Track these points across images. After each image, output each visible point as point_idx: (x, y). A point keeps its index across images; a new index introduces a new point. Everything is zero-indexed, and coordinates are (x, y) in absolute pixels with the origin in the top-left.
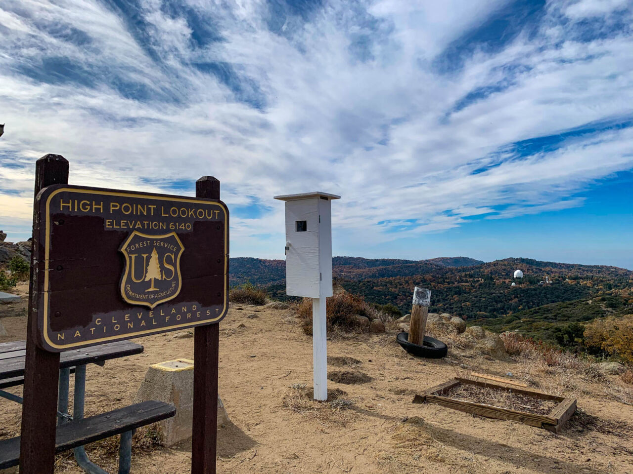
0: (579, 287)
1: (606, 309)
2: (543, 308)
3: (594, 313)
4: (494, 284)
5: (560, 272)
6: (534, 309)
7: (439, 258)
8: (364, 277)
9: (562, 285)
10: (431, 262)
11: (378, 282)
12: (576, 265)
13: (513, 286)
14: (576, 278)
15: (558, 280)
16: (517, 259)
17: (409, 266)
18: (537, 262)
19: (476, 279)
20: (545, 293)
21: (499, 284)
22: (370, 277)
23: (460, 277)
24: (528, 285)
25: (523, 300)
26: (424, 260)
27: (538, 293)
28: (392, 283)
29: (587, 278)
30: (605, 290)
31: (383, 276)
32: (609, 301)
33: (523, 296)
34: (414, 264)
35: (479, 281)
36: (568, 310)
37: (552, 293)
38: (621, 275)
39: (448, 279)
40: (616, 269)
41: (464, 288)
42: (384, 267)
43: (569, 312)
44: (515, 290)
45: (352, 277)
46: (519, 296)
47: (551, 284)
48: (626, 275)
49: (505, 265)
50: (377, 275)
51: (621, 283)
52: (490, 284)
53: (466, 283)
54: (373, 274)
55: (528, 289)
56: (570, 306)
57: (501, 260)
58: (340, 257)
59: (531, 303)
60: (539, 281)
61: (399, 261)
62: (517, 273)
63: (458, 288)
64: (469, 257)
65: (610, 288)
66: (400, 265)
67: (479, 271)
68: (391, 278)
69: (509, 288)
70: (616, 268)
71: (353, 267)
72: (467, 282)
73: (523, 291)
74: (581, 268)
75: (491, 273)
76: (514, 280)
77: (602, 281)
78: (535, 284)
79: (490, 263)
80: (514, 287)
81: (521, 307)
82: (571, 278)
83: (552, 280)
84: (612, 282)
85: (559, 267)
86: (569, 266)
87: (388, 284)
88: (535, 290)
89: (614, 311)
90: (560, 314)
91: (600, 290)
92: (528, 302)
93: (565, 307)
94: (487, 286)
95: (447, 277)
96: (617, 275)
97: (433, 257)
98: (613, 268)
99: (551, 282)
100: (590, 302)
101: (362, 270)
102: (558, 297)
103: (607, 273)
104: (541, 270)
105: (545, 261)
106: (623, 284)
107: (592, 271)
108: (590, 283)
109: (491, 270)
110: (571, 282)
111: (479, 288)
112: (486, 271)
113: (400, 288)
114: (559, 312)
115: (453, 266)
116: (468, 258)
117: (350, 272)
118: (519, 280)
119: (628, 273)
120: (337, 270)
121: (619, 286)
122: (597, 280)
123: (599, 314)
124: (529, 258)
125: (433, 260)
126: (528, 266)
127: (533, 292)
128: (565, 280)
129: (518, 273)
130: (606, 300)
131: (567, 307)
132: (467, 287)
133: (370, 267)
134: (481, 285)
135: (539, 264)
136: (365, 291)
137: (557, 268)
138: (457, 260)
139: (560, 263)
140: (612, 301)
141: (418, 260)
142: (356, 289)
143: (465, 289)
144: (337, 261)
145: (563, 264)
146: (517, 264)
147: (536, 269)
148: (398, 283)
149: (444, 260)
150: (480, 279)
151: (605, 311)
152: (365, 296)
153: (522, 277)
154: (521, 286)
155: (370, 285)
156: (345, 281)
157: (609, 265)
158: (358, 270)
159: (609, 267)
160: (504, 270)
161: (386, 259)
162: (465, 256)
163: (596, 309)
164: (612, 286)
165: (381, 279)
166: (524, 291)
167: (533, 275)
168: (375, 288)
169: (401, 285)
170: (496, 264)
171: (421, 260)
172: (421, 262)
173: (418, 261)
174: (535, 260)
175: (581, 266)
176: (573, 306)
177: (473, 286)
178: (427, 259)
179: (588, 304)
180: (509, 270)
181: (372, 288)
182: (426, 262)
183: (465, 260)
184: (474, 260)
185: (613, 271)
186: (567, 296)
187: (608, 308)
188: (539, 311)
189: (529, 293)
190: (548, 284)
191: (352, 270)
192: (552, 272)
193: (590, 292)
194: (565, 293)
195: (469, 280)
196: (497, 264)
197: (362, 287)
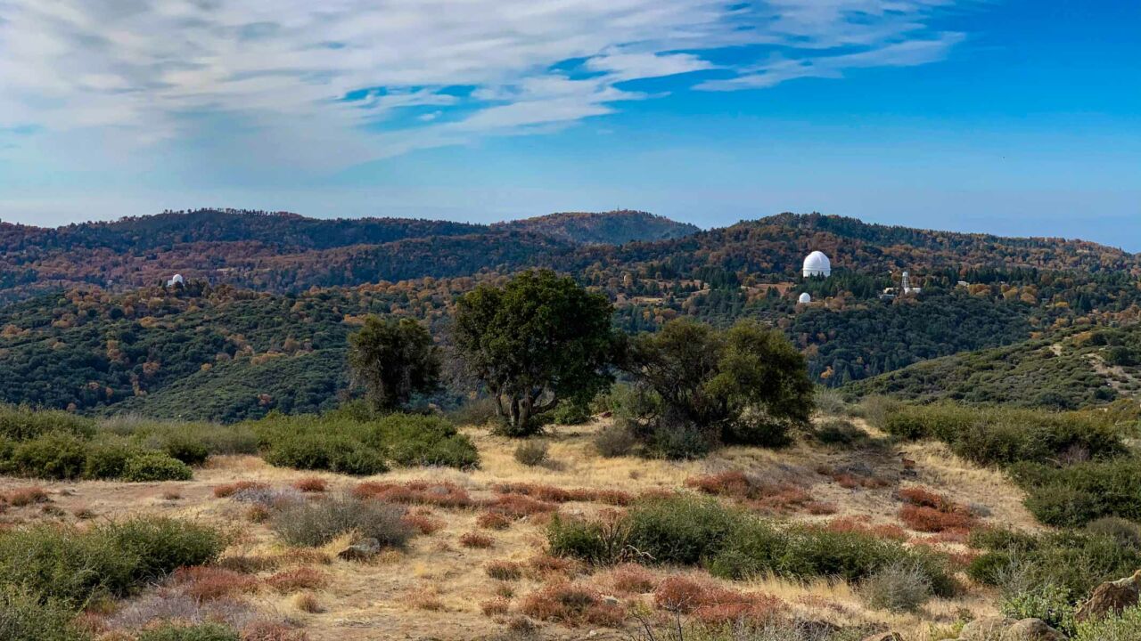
0: (998, 305)
1: (1105, 372)
2: (915, 371)
3: (1074, 385)
4: (744, 299)
5: (935, 258)
6: (888, 375)
7: (556, 216)
8: (300, 283)
9: (951, 300)
10: (530, 229)
11: (357, 299)
12: (979, 238)
13: (803, 305)
14: (987, 278)
15: (938, 284)
16: (805, 219)
17: (458, 243)
18: (865, 227)
19: (684, 284)
20: (902, 326)
21: (758, 297)
22: (322, 283)
23: (635, 277)
24: (848, 301)
25: (834, 348)
26: (507, 221)
27: (880, 327)
28: (406, 300)
29: (1018, 277)
30: (1072, 312)
31: (370, 277)
32: (1114, 344)
33: (836, 337)
34: (474, 236)
35: (695, 289)
36: (997, 375)
37: (922, 328)
38: (1107, 268)
39: (596, 283)
40: (1091, 249)
41: (647, 314)
42: (371, 247)
43: (997, 383)
44: (812, 317)
45: (257, 281)
46: (821, 335)
47: (920, 297)
48: (1122, 266)
49: (769, 237)
50: (347, 274)
51: (1115, 292)
52: (729, 298)
53: (653, 295)
54: (332, 270)
55: (850, 314)
56: (997, 363)
57: (757, 222)
58: (211, 211)
59: (860, 360)
60: (880, 287)
61: (422, 227)
62: (814, 262)
63: (630, 314)
64: (653, 213)
65: (1088, 308)
66: (428, 239)
67: (691, 256)
68: (401, 284)
69: (791, 312)
70: (1090, 247)
71: (261, 247)
72: (655, 292)
73: (834, 318)
74: (996, 245)
75: (728, 263)
76: (803, 284)
77: (1061, 286)
78: (868, 296)
79: (724, 230)
80: (805, 307)
81: (828, 372)
82: (972, 277)
83: (921, 285)
84: (1090, 288)
85: (929, 242)
86: (957, 238)
87: (393, 306)
88: (870, 315)
89: (1129, 376)
90: (970, 389)
91: (1058, 315)
92: (848, 357)
93: (983, 369)
94: (722, 305)
95: (593, 277)
96: (1098, 267)
97: (538, 214)
98: (1084, 246)
99: (917, 290)
100: (1057, 348)
101: (292, 258)
102: (939, 338)
103: (1069, 260)
104: (880, 253)
105: (890, 223)
106: (1121, 293)
107: (1028, 255)
108: (1029, 292)
109: (728, 255)
110: (976, 291)
111: (696, 313)
112: (712, 256)
113: (434, 318)
114: (967, 384)
115: (601, 240)
116: (650, 216)
117: (251, 265)
118: (819, 286)
119: (1126, 262)
120: (202, 257)
121: (1112, 301)
122: (1047, 284)
123: (1088, 386)
124: (842, 215)
125: (536, 221)
126: (840, 240)
127: (865, 324)
128: (956, 284)
129: (816, 263)
130: (1105, 344)
131: (991, 368)
132: (656, 310)
133: (323, 248)
134: (700, 301)
135: (873, 233)
136: (313, 332)
137: (923, 246)
138: (614, 222)
139: (931, 232)
140: (1123, 344)
141: (487, 222)
142: (279, 324)
143: (653, 316)
144: (201, 224)
145: (943, 234)
146: (807, 235)
147: (865, 249)
148: (429, 299)
149: (571, 221)
150: (698, 282)
151: (1102, 376)
152: (315, 347)
153: (827, 274)
154: (826, 305)
155: (329, 311)
156: (237, 297)
157: (1073, 238)
158: (278, 257)
159: (1072, 242)
160: (769, 252)
161: (380, 217)
162: (639, 209)
163: (1079, 373)
164: (1093, 301)
165: (365, 287)
166: (840, 320)
167: (856, 268)
168: (347, 319)
169: (437, 306)
170: (741, 232)
171: (496, 221)
172: (498, 229)
173: (488, 224)
174: (859, 221)
175: (994, 239)
176: (1009, 365)
177: (677, 308)
178: (519, 218)
179: (1051, 355)
180: (782, 252)
181: (339, 319)
182: (514, 228)
183: (640, 220)
184: (668, 223)
185: (1086, 256)
186: (966, 335)
187: (1111, 366)
188: (906, 381)
189: (851, 326)
190: (908, 296)
191: (255, 260)
192: (912, 259)
193: (1032, 319)
194: (958, 323)
195: (661, 285)
196: (747, 232)
197: (301, 317)
